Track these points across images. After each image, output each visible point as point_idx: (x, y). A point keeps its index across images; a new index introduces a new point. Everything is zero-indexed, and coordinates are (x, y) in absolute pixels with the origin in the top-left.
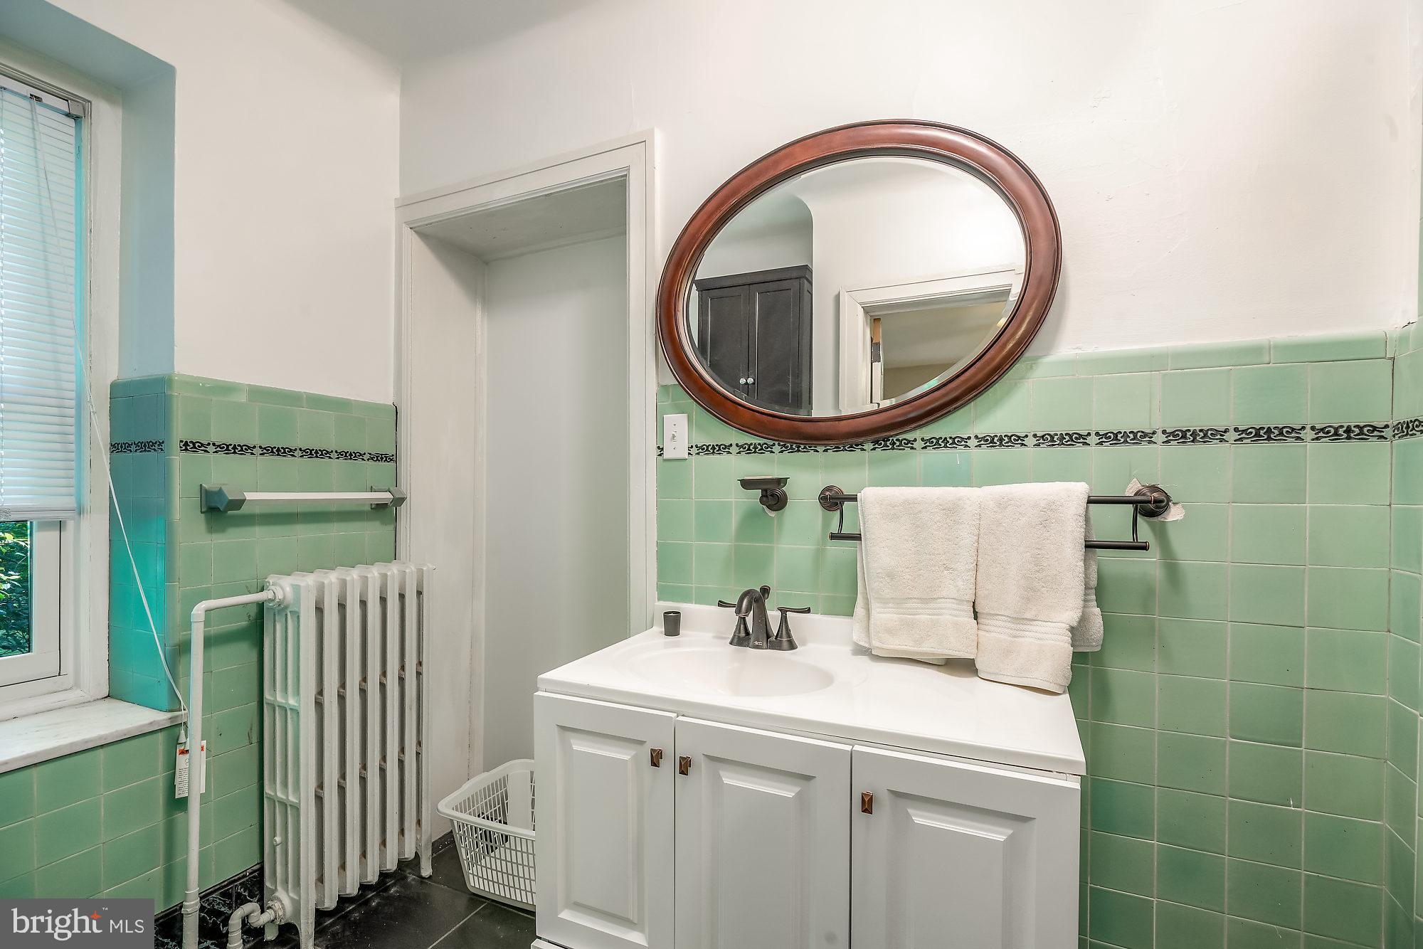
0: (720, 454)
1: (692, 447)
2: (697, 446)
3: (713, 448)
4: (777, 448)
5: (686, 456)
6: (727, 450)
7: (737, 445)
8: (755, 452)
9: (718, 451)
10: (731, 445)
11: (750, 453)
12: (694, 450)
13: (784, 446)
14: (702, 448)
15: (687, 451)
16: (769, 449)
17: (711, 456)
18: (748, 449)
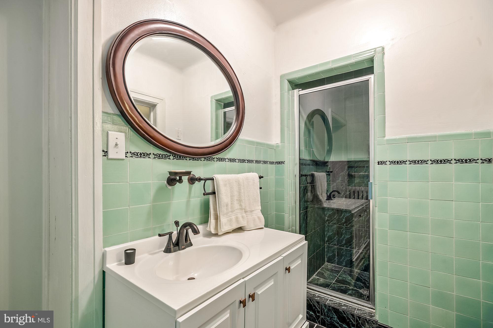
0: (144, 158)
1: (127, 152)
2: (131, 152)
3: (141, 154)
4: (171, 157)
5: (124, 157)
6: (148, 156)
7: (154, 154)
8: (162, 158)
9: (143, 156)
10: (150, 154)
11: (160, 159)
12: (129, 155)
13: (175, 156)
14: (134, 154)
15: (125, 155)
16: (168, 157)
17: (139, 159)
18: (159, 157)
